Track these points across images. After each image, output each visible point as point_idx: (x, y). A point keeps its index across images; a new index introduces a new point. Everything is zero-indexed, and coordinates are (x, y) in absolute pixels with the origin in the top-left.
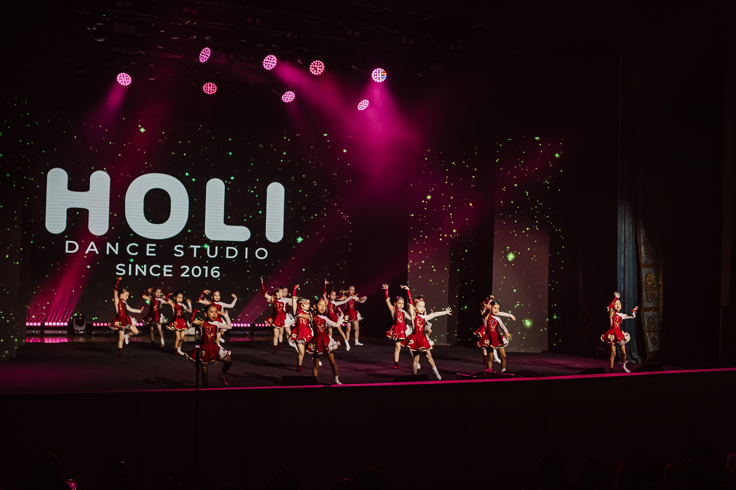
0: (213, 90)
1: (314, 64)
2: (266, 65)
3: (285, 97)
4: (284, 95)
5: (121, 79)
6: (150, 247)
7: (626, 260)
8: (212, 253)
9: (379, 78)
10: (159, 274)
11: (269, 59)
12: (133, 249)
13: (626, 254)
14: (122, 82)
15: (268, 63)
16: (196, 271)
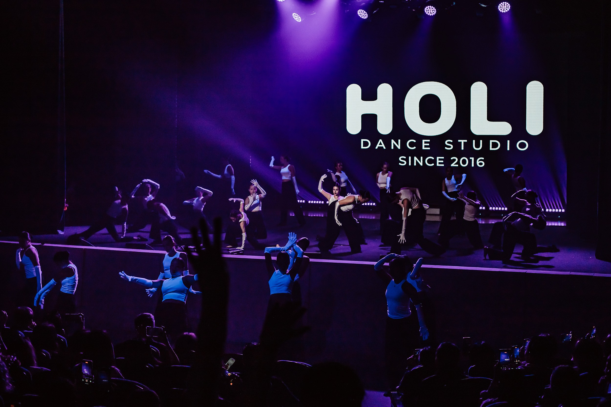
6: (425, 143)
8: (478, 145)
10: (433, 164)
16: (464, 162)
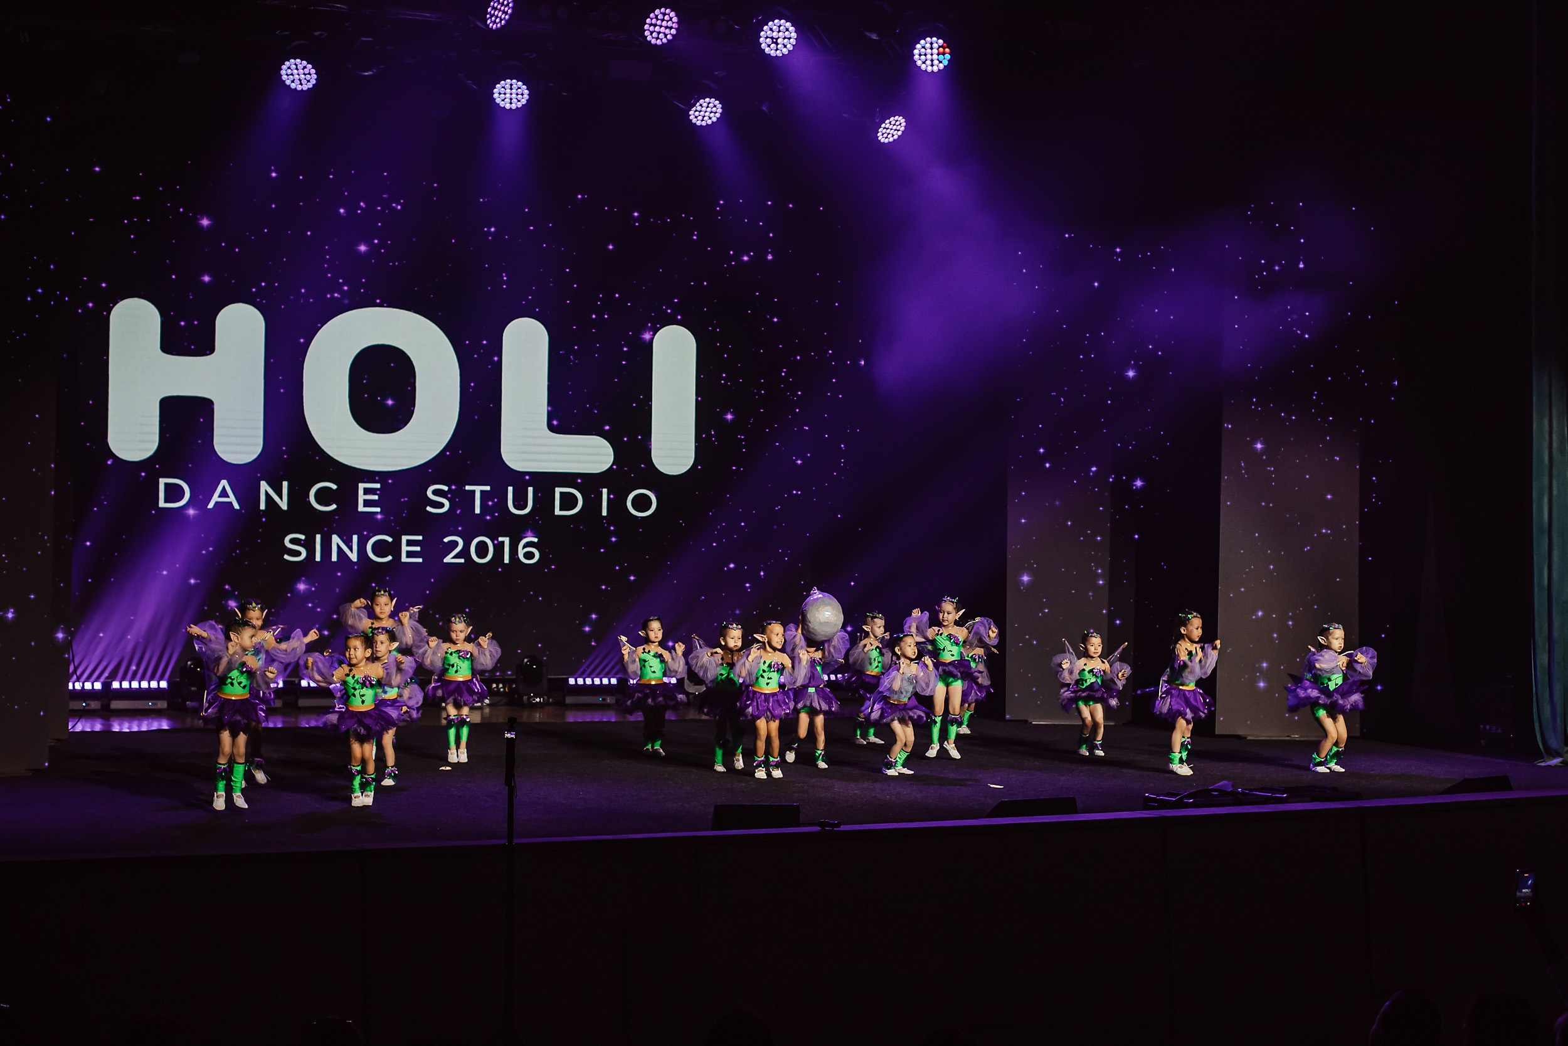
0: (520, 96)
1: (771, 29)
2: (652, 33)
3: (697, 113)
4: (694, 109)
5: (292, 74)
6: (367, 491)
7: (1554, 510)
8: (520, 503)
9: (932, 61)
10: (390, 558)
11: (659, 17)
12: (323, 496)
13: (1555, 492)
14: (293, 82)
15: (657, 29)
16: (482, 550)
